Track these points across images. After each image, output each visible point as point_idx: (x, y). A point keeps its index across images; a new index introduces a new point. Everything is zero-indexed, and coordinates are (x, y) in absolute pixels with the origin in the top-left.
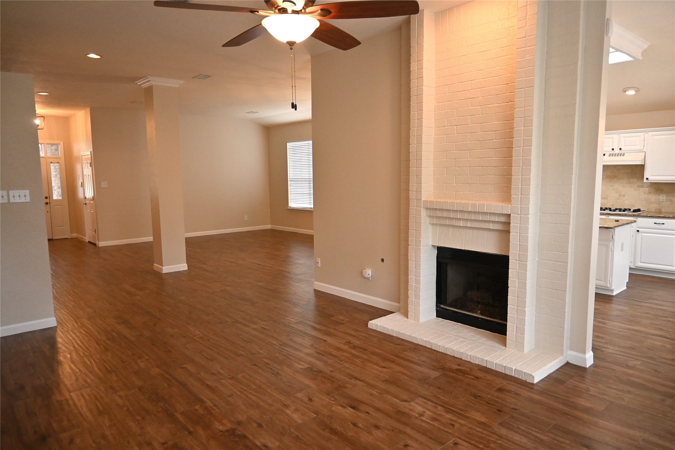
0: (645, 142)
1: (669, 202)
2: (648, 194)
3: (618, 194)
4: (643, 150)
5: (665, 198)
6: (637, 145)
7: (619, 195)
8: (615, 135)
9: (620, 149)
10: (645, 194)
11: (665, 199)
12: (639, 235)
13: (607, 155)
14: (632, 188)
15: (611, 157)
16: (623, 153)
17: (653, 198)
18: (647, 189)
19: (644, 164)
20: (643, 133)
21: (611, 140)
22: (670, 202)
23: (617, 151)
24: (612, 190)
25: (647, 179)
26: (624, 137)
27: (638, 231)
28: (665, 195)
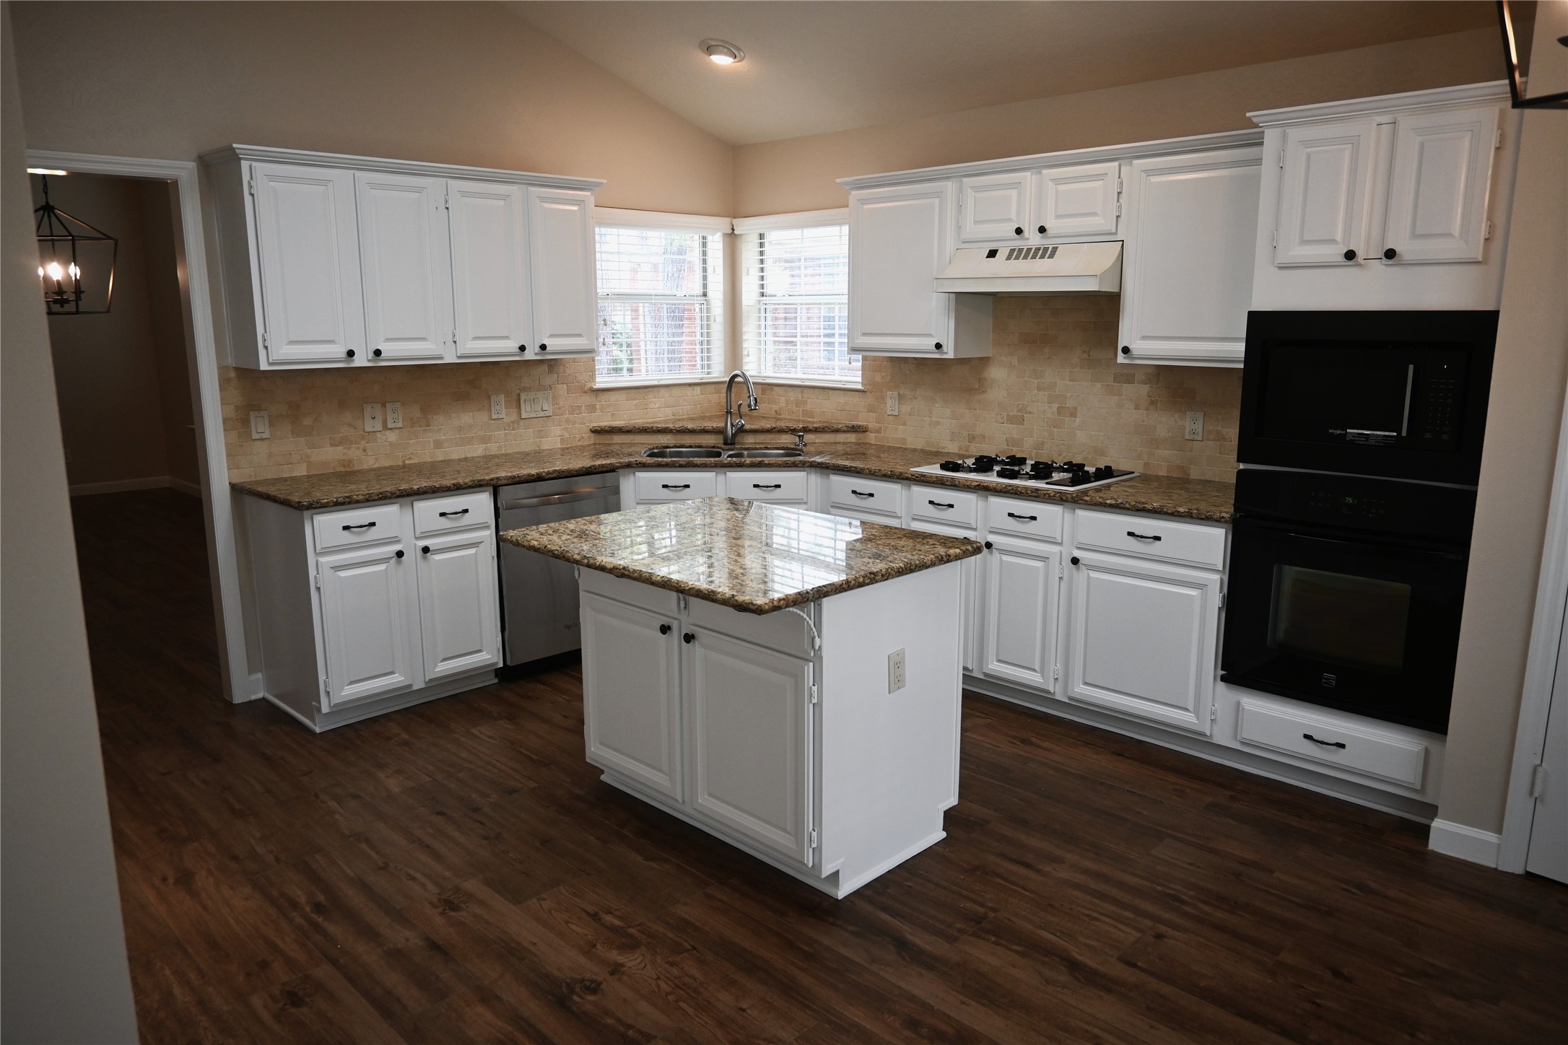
0: (1120, 200)
1: (1211, 443)
2: (1147, 409)
3: (1055, 406)
4: (1116, 233)
5: (1201, 427)
6: (1095, 214)
7: (1060, 410)
8: (1028, 174)
9: (1042, 230)
10: (1137, 407)
11: (1200, 430)
12: (1081, 575)
13: (1002, 255)
14: (1099, 385)
15: (1012, 261)
16: (1051, 247)
17: (1164, 423)
18: (1145, 389)
19: (1116, 290)
20: (1116, 164)
21: (1014, 193)
22: (1218, 443)
23: (1033, 240)
24: (1039, 389)
25: (1126, 350)
26: (1057, 181)
27: (1075, 561)
28: (1200, 415)
